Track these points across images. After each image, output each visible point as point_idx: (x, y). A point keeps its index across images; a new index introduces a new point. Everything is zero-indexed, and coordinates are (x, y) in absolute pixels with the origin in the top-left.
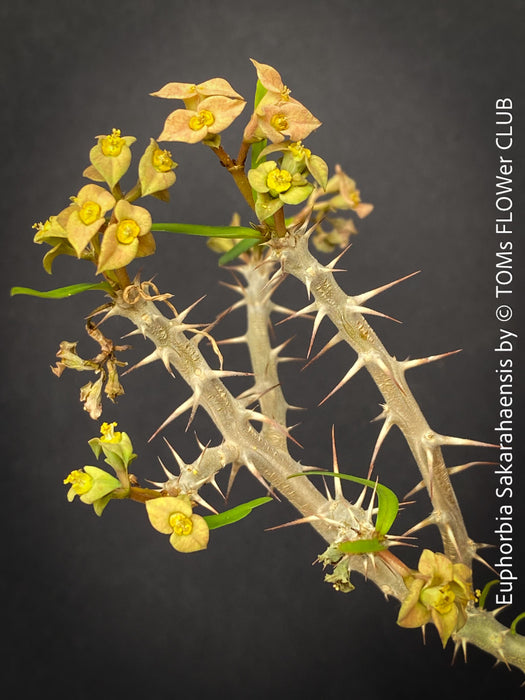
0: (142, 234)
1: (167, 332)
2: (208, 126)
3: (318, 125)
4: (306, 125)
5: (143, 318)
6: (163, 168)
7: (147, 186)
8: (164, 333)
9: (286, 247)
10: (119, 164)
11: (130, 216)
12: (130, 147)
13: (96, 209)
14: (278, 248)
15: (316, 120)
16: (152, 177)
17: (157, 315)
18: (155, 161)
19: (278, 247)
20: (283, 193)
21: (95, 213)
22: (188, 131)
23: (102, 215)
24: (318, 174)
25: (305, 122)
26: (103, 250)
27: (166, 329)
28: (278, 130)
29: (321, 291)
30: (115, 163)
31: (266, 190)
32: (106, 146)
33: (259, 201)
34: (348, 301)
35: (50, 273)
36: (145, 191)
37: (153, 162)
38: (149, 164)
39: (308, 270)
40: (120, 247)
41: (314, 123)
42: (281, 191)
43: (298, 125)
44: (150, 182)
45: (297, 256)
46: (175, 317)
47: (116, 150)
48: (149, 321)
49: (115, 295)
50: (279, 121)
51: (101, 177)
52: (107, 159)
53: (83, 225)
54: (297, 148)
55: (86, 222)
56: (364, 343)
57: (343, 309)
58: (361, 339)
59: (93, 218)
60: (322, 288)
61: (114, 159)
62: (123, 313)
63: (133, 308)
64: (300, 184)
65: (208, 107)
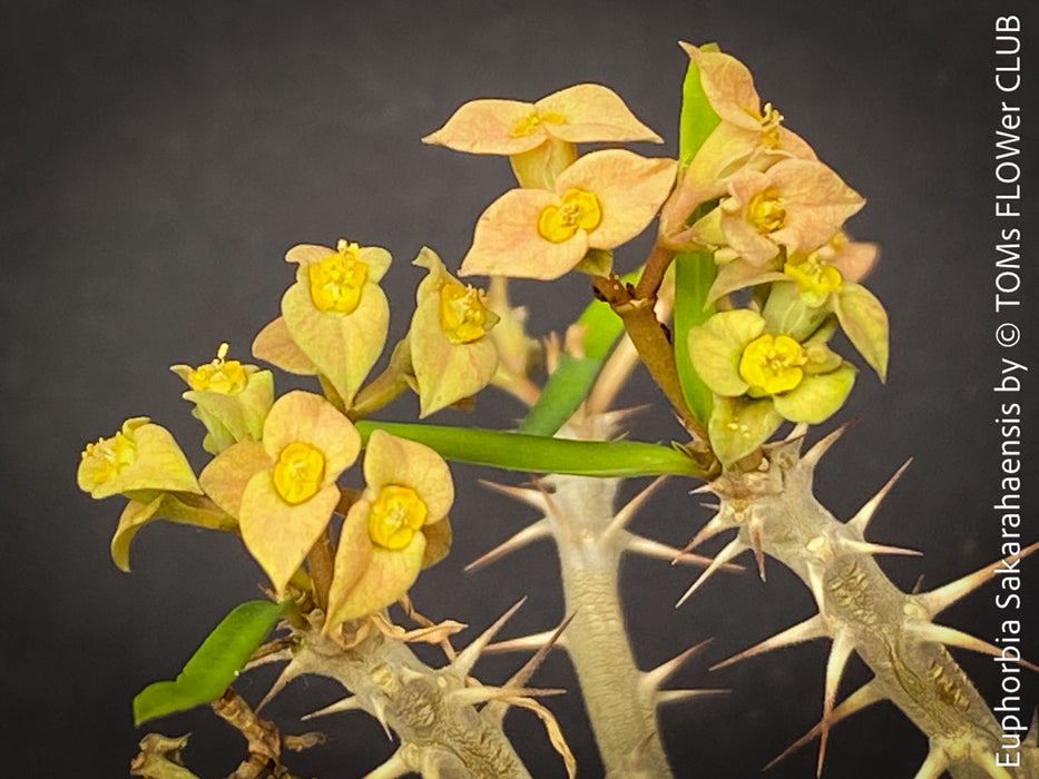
0: (431, 521)
1: (435, 709)
2: (589, 231)
3: (858, 207)
4: (830, 209)
5: (377, 677)
6: (467, 333)
7: (434, 388)
8: (427, 710)
9: (761, 495)
10: (362, 335)
11: (400, 476)
12: (382, 284)
13: (314, 461)
14: (736, 496)
15: (852, 194)
16: (443, 363)
17: (414, 671)
18: (448, 317)
19: (741, 495)
20: (782, 394)
21: (315, 475)
22: (537, 245)
23: (331, 477)
24: (866, 335)
25: (826, 202)
26: (339, 571)
27: (433, 699)
28: (765, 232)
29: (842, 592)
30: (351, 334)
31: (740, 390)
32: (321, 287)
33: (718, 414)
34: (908, 609)
35: (126, 569)
36: (429, 403)
37: (441, 321)
38: (434, 329)
39: (813, 546)
40: (379, 557)
41: (848, 201)
42: (778, 390)
43: (810, 211)
44: (440, 376)
45: (786, 513)
46: (448, 663)
47: (349, 297)
48: (391, 686)
49: (305, 625)
50: (768, 207)
51: (306, 360)
52: (328, 321)
53: (281, 505)
54: (807, 267)
55: (292, 498)
56: (946, 713)
57: (898, 631)
58: (938, 704)
59: (310, 488)
60: (846, 585)
61: (346, 320)
62: (323, 669)
63: (350, 654)
64: (824, 369)
65: (586, 182)
